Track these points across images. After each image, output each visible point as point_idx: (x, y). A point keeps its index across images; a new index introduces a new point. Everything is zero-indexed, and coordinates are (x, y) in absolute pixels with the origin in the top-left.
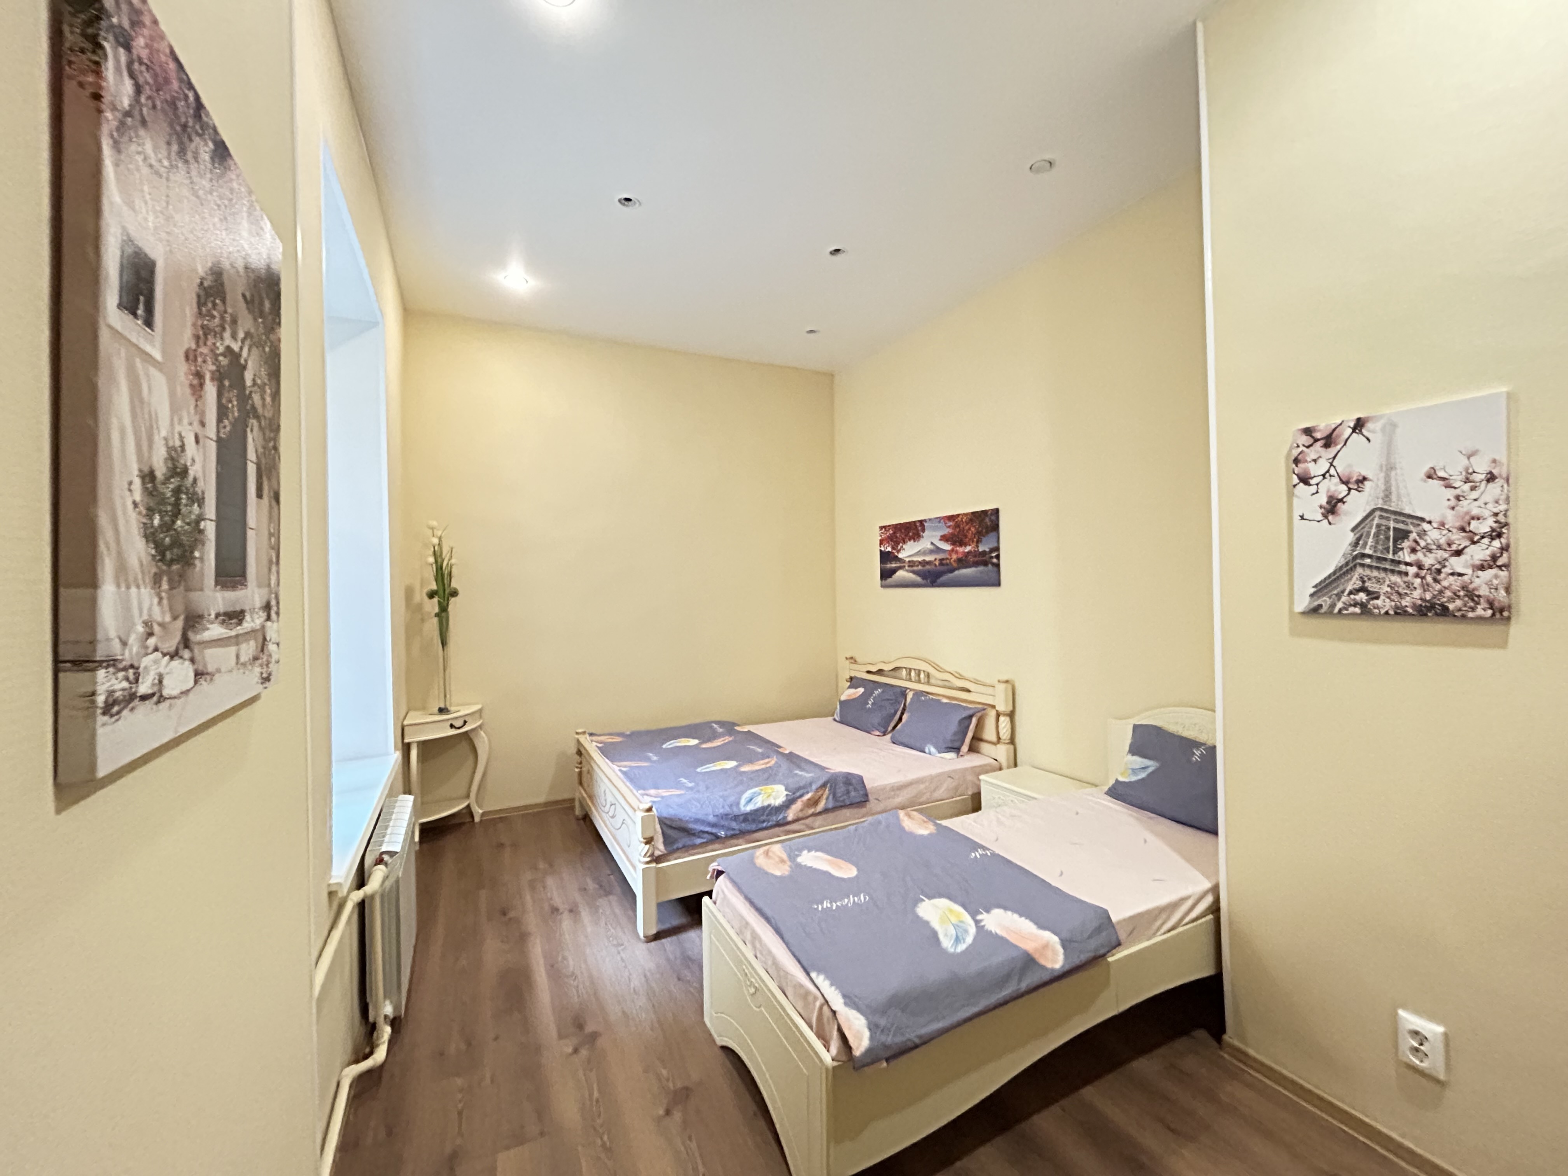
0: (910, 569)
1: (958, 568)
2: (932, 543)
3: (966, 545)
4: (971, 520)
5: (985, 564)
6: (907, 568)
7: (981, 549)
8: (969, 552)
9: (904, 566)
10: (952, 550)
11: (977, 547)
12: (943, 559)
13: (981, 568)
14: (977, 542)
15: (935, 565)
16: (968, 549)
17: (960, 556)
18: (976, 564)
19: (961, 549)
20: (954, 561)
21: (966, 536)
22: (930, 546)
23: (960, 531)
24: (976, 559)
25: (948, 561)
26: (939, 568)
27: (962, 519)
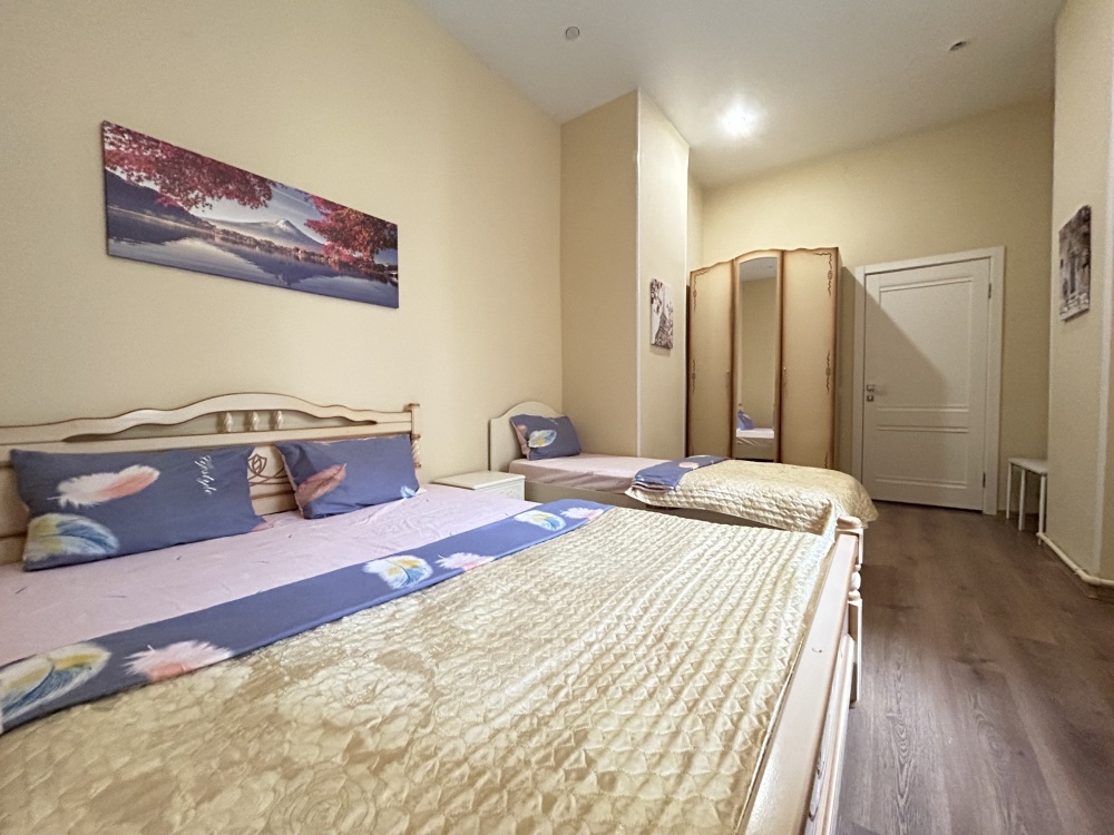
0: (229, 244)
1: (342, 275)
2: (288, 223)
3: (354, 249)
4: (363, 222)
5: (384, 280)
6: (217, 240)
7: (377, 262)
8: (359, 260)
9: (212, 237)
10: (333, 247)
11: (372, 258)
12: (314, 254)
13: (377, 283)
14: (372, 252)
15: (297, 258)
16: (357, 255)
17: (343, 259)
18: (370, 277)
19: (347, 252)
20: (334, 262)
21: (355, 239)
22: (281, 224)
23: (343, 229)
24: (369, 271)
25: (323, 260)
26: (303, 263)
27: (348, 215)
